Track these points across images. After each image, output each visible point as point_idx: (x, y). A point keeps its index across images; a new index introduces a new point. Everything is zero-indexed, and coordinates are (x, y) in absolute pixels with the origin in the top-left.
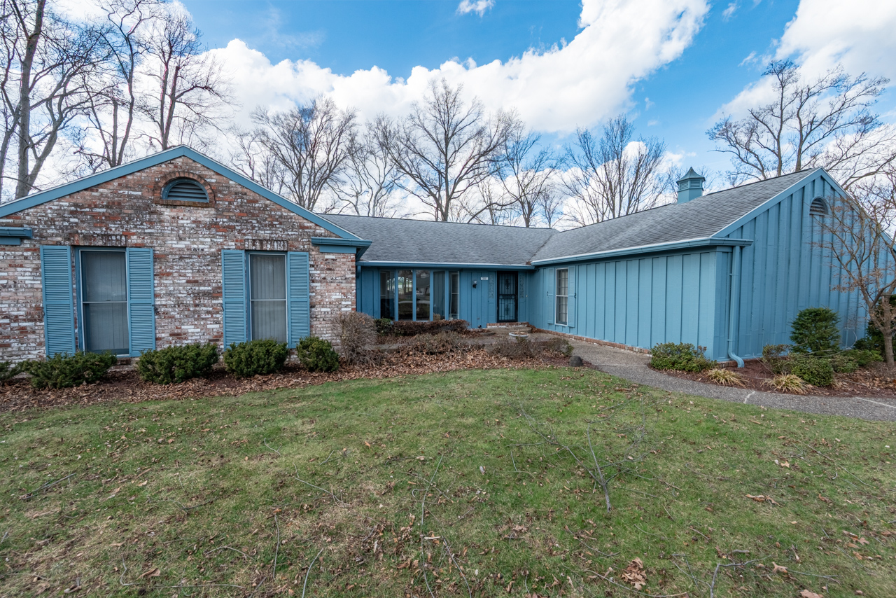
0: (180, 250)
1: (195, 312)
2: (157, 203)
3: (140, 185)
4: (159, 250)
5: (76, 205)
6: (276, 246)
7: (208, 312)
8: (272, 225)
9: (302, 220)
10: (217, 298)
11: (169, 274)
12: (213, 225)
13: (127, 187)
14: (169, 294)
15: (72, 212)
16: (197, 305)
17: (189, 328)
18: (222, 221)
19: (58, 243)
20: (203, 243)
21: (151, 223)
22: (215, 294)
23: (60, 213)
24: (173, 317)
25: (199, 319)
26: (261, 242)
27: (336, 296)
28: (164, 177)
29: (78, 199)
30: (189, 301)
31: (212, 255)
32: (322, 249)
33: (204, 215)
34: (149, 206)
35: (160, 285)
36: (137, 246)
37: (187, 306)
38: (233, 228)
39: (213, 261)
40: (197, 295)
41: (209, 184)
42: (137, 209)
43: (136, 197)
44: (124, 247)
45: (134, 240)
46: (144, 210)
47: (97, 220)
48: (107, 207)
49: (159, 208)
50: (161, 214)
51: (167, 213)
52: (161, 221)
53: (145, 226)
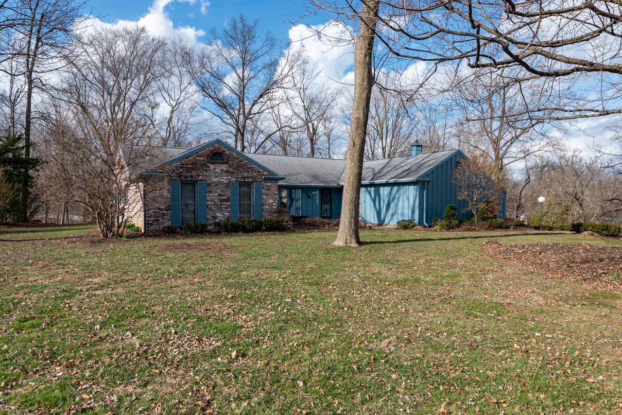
0: (216, 182)
1: (220, 207)
2: (209, 162)
3: (202, 156)
4: (208, 182)
5: (182, 164)
6: (250, 180)
7: (225, 208)
8: (248, 171)
9: (259, 169)
10: (228, 202)
11: (212, 192)
12: (228, 171)
13: (199, 157)
14: (212, 200)
15: (181, 167)
16: (221, 205)
17: (218, 214)
18: (230, 170)
19: (176, 180)
20: (224, 179)
21: (206, 171)
22: (227, 200)
23: (176, 167)
24: (213, 210)
25: (222, 210)
26: (244, 178)
27: (271, 201)
28: (211, 152)
29: (183, 162)
30: (218, 203)
31: (227, 184)
32: (266, 181)
33: (224, 167)
34: (205, 164)
35: (209, 196)
36: (201, 180)
37: (218, 205)
38: (234, 172)
39: (227, 186)
40: (221, 201)
41: (226, 154)
42: (202, 165)
43: (201, 160)
44: (197, 181)
45: (201, 178)
46: (204, 165)
47: (189, 170)
48: (192, 164)
49: (209, 165)
50: (210, 167)
51: (212, 167)
52: (210, 170)
53: (204, 172)
